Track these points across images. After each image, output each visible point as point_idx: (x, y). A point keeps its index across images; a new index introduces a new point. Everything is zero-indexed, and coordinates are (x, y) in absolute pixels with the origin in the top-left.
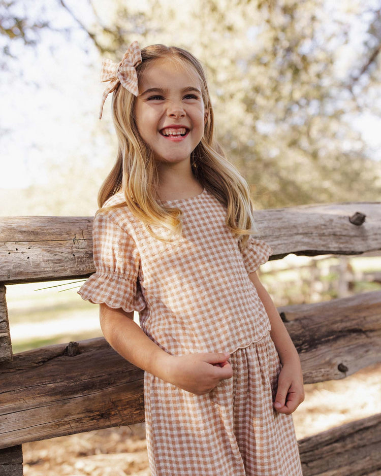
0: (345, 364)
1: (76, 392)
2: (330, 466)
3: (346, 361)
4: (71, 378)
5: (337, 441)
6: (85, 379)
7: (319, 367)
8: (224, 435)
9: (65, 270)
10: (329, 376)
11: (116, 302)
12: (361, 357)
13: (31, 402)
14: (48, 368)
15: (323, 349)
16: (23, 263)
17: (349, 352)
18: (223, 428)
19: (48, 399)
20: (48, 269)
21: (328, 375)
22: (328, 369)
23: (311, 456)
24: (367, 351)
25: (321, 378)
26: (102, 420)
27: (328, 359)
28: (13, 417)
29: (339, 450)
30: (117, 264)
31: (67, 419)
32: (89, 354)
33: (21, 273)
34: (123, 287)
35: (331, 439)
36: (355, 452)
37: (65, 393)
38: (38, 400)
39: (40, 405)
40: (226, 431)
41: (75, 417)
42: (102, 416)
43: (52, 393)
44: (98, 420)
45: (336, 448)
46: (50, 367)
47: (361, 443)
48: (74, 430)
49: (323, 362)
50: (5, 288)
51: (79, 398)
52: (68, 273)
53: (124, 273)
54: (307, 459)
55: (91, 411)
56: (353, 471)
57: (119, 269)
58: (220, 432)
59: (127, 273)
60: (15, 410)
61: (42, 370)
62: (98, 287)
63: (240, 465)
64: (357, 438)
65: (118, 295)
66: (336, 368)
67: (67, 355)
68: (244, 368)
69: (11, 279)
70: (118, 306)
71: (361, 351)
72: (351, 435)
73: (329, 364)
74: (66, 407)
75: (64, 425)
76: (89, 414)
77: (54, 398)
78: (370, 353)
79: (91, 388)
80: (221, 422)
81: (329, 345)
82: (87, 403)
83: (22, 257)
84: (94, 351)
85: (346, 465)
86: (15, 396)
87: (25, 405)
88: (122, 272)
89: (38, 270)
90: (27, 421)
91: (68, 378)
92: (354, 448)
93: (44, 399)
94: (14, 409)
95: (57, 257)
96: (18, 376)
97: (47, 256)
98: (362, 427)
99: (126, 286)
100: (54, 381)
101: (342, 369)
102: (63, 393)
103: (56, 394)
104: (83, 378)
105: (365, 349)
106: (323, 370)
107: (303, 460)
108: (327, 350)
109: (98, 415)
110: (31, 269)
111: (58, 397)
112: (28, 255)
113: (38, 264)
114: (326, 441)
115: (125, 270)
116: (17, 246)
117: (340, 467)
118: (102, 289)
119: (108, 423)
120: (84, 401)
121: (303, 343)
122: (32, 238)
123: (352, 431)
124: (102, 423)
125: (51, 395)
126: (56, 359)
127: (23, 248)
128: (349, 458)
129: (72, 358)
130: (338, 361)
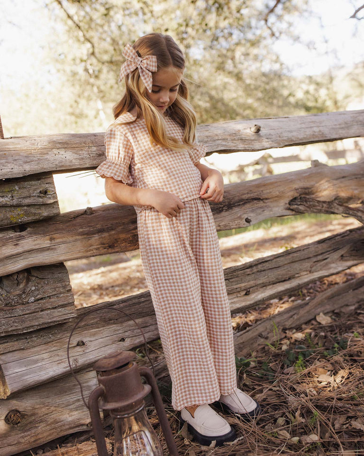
0: (249, 218)
1: (95, 234)
2: (243, 281)
3: (250, 216)
4: (91, 226)
5: (247, 268)
6: (99, 226)
7: (234, 220)
8: (185, 247)
9: (86, 164)
10: (240, 225)
11: (119, 176)
12: (260, 214)
13: (71, 239)
14: (78, 221)
15: (236, 210)
16: (64, 160)
17: (252, 211)
18: (184, 243)
19: (80, 237)
20: (77, 164)
21: (239, 224)
22: (239, 221)
23: (231, 276)
24: (263, 211)
25: (235, 226)
26: (110, 249)
27: (239, 215)
28: (63, 246)
29: (248, 273)
30: (120, 156)
31: (91, 248)
32: (97, 214)
33: (62, 166)
34: (123, 169)
35: (244, 267)
36: (258, 273)
37: (89, 234)
38: (74, 238)
39: (76, 240)
40: (186, 245)
41: (96, 247)
42: (110, 247)
43: (82, 234)
44: (108, 249)
45: (247, 272)
46: (78, 220)
47: (262, 269)
48: (95, 254)
49: (236, 217)
50: (52, 177)
51: (96, 237)
52: (87, 166)
53: (124, 161)
54: (229, 278)
55: (104, 244)
56: (257, 284)
57: (121, 158)
58: (183, 245)
59: (126, 161)
60: (63, 243)
61: (74, 222)
62: (108, 168)
63: (195, 263)
64: (259, 266)
65: (120, 173)
66: (244, 220)
67: (86, 214)
68: (196, 211)
69: (58, 169)
70: (119, 179)
71: (259, 211)
72: (256, 265)
73: (240, 218)
74: (90, 242)
75: (90, 251)
76: (102, 246)
77: (83, 237)
78: (265, 212)
79: (103, 232)
80: (184, 240)
81: (240, 207)
82: (101, 239)
83: (62, 156)
84: (101, 212)
85: (252, 280)
86: (62, 235)
87: (68, 240)
88: (123, 160)
89: (71, 164)
90: (70, 249)
91: (89, 226)
92: (258, 271)
93: (77, 237)
94: (62, 242)
95: (81, 157)
96: (61, 225)
97: (76, 156)
98: (263, 261)
99: (125, 168)
100: (82, 228)
101: (248, 221)
102: (87, 234)
103: (84, 235)
104: (97, 226)
105: (262, 210)
106: (236, 222)
107: (226, 278)
108: (238, 210)
109: (108, 246)
110: (68, 164)
111: (85, 236)
112: (65, 156)
113: (71, 161)
114: (241, 268)
115: (124, 159)
116: (58, 151)
117: (249, 281)
118: (111, 169)
119: (114, 251)
120: (100, 238)
121: (224, 207)
122: (66, 146)
123: (257, 263)
124: (110, 250)
125: (81, 235)
126: (81, 216)
127: (62, 152)
128: (254, 277)
129: (89, 216)
130: (246, 216)
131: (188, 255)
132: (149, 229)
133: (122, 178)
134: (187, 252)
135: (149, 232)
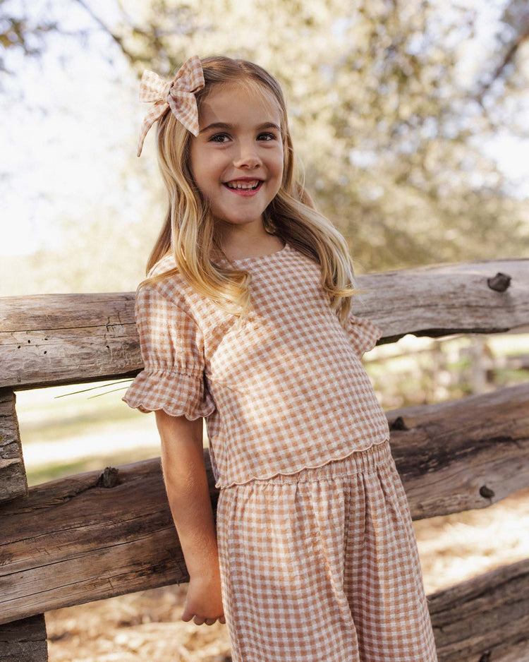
0: (489, 486)
1: (117, 538)
2: (474, 631)
3: (491, 483)
4: (110, 518)
5: (481, 595)
6: (129, 518)
7: (454, 491)
9: (97, 368)
10: (469, 504)
11: (177, 407)
12: (512, 475)
13: (55, 554)
14: (78, 505)
15: (458, 467)
16: (39, 360)
17: (495, 469)
18: (328, 586)
19: (79, 548)
20: (73, 366)
21: (466, 502)
22: (466, 495)
23: (446, 617)
24: (519, 468)
25: (457, 508)
26: (154, 575)
27: (465, 480)
28: (31, 575)
29: (485, 608)
30: (176, 356)
31: (106, 576)
32: (133, 483)
33: (35, 374)
34: (186, 387)
35: (472, 593)
36: (508, 609)
37: (101, 540)
38: (64, 551)
39: (68, 557)
41: (118, 572)
42: (154, 570)
43: (85, 539)
44: (149, 576)
45: (481, 605)
46: (80, 503)
47: (516, 596)
48: (116, 591)
49: (459, 484)
50: (15, 396)
51: (121, 546)
52: (100, 372)
53: (187, 368)
54: (442, 621)
55: (139, 564)
56: (506, 636)
57: (179, 362)
59: (191, 367)
60: (33, 566)
61: (69, 508)
62: (150, 389)
64: (509, 589)
65: (180, 399)
66: (477, 492)
67: (102, 486)
69: (23, 383)
70: (179, 413)
71: (510, 468)
72: (501, 586)
73: (468, 487)
74: (104, 559)
75: (101, 584)
76: (136, 568)
77: (86, 547)
78: (524, 469)
79: (138, 532)
81: (467, 460)
82: (133, 552)
83: (37, 351)
84: (140, 479)
85: (496, 628)
86: (33, 545)
87: (48, 558)
88: (183, 366)
89: (58, 369)
90: (50, 581)
91: (105, 519)
92: (506, 604)
93: (72, 549)
94: (32, 564)
95: (85, 351)
96: (36, 518)
97: (73, 349)
98: (516, 574)
99: (191, 385)
100: (86, 523)
101: (487, 494)
102: (98, 539)
103: (89, 541)
104: (126, 517)
105: (517, 465)
106: (459, 496)
107: (435, 623)
108: (462, 468)
109: (149, 569)
110: (50, 368)
111: (93, 545)
112: (45, 349)
113: (59, 362)
114: (468, 595)
115: (187, 363)
116: (29, 337)
117: (487, 631)
119: (163, 580)
120: (129, 549)
121: (430, 459)
122: (49, 324)
123: (502, 580)
124: (154, 579)
125: (82, 543)
126: (88, 492)
127: (38, 338)
128: (499, 618)
129: (110, 491)
130: (480, 482)
131: (336, 617)
132: (241, 541)
133: (185, 409)
134: (336, 607)
135: (241, 551)
